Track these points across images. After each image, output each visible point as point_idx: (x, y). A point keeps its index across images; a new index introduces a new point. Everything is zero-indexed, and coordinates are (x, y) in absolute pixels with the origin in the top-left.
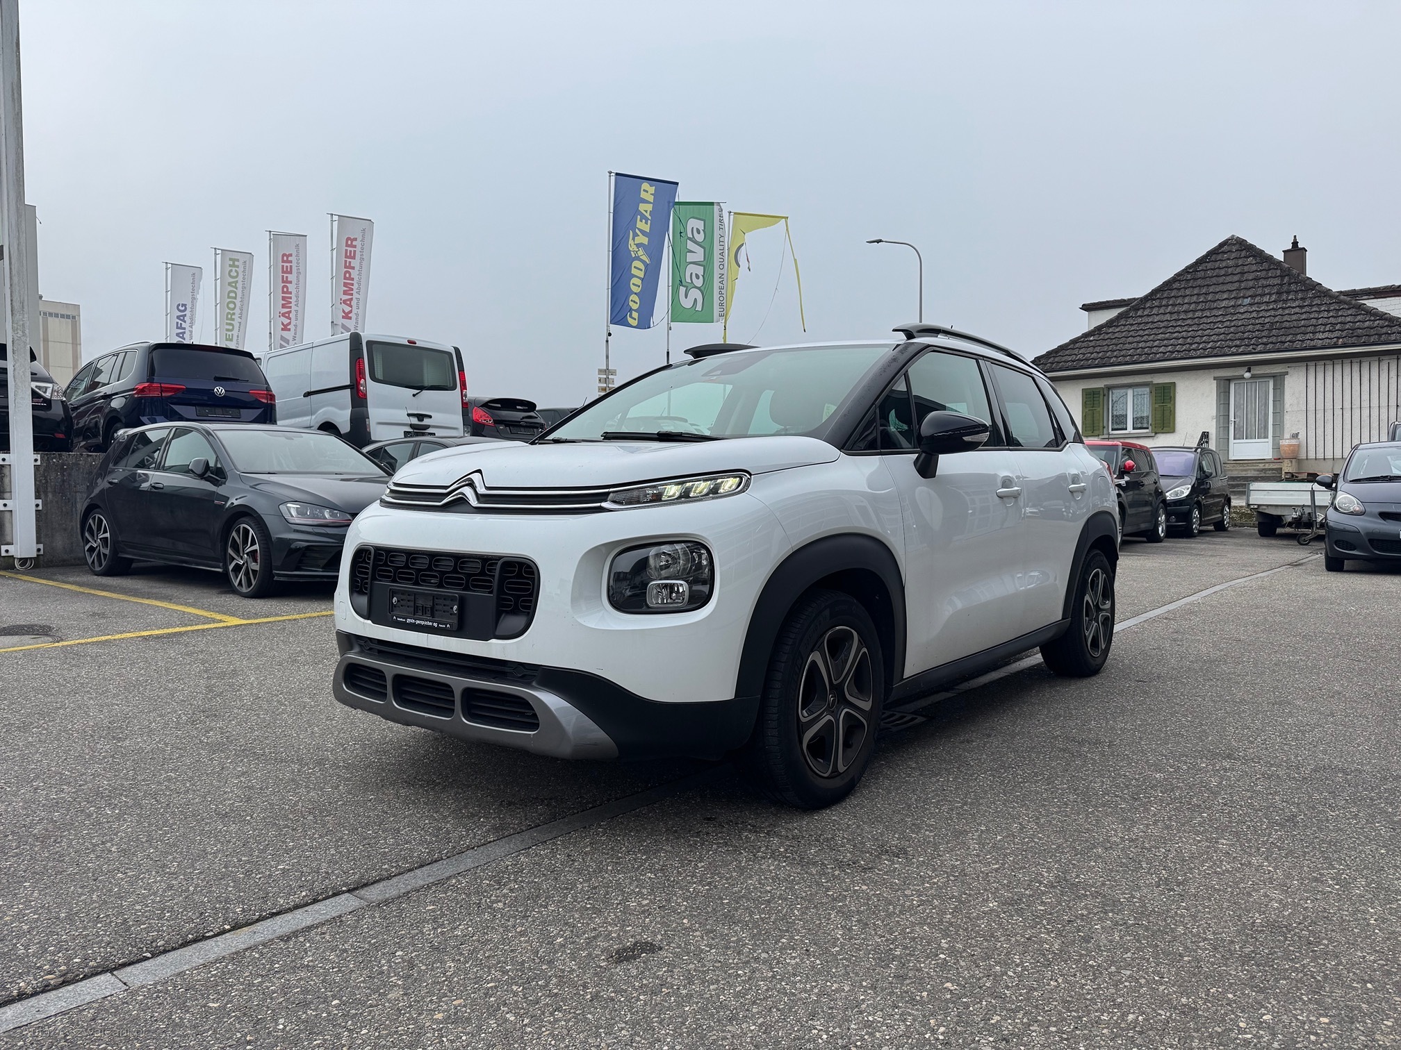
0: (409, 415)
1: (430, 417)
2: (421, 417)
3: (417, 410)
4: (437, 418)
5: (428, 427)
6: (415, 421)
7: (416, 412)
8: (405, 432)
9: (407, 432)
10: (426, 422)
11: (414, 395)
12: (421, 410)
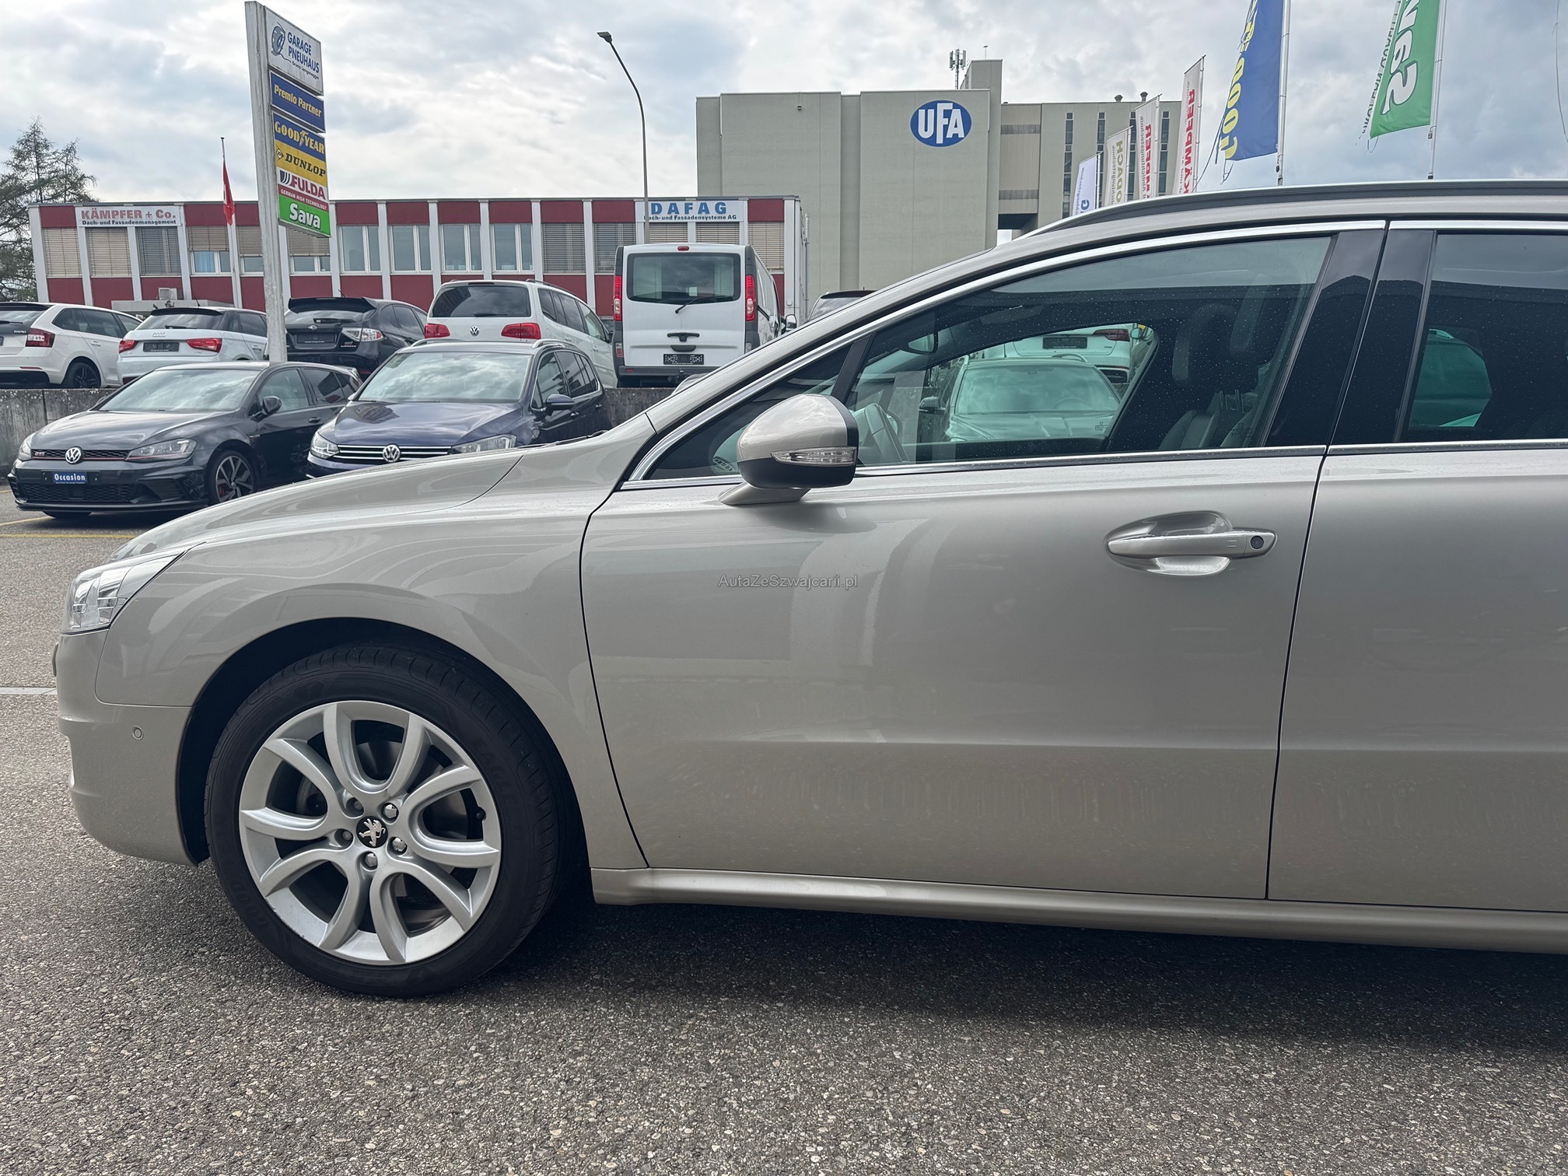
0: (669, 335)
1: (698, 335)
2: (683, 337)
3: (681, 328)
4: (706, 336)
5: (693, 348)
6: (676, 341)
7: (678, 331)
8: (664, 355)
9: (668, 355)
10: (690, 341)
11: (677, 312)
12: (686, 328)
